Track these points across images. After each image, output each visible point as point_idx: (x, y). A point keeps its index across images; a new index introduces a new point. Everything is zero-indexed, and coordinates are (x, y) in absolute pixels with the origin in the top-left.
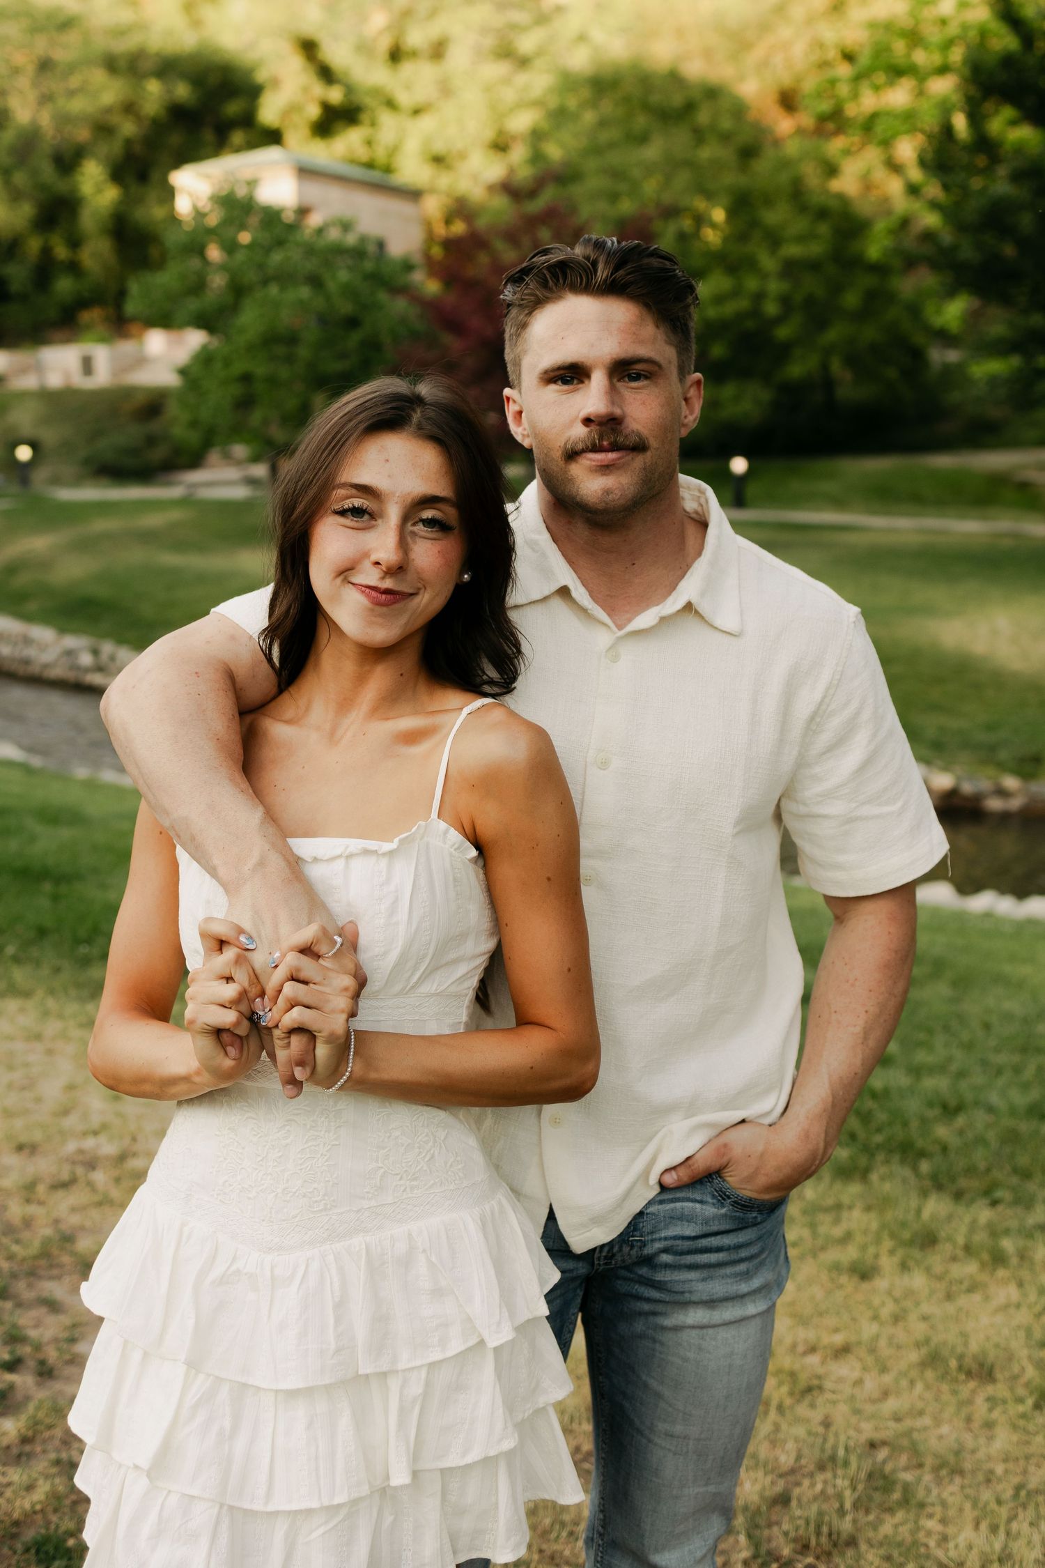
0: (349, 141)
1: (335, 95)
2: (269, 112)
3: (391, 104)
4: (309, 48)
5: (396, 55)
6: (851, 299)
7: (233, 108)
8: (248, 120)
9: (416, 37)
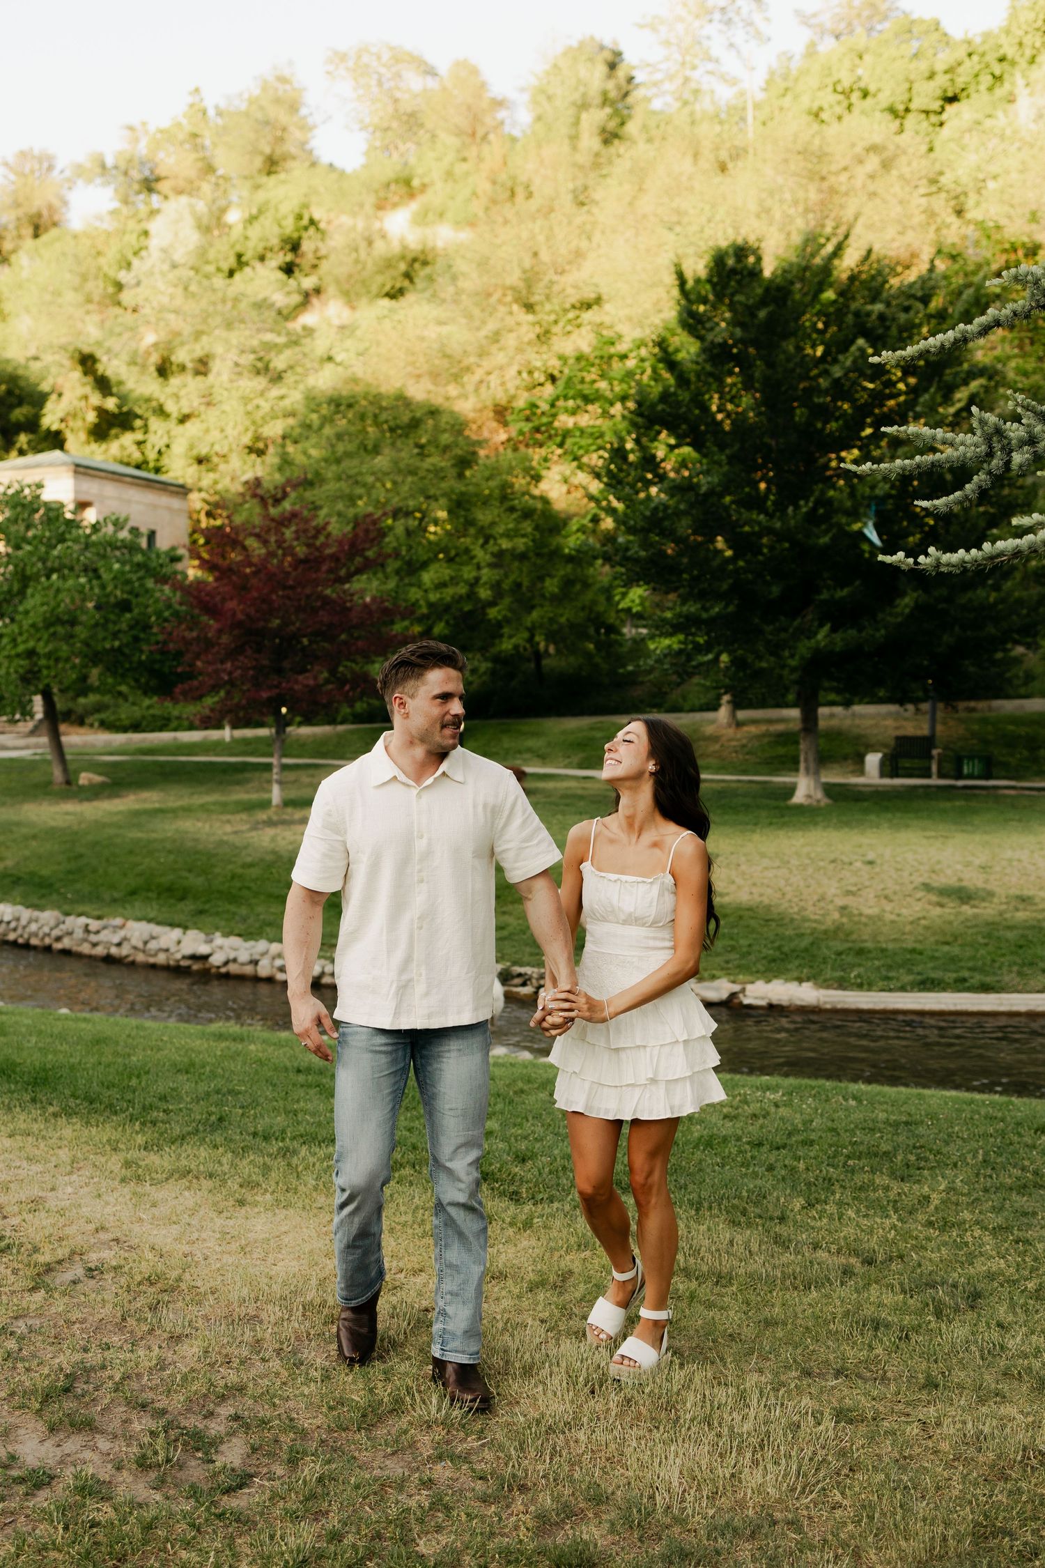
0: (123, 444)
1: (111, 404)
2: (50, 419)
3: (161, 412)
4: (87, 362)
5: (163, 371)
6: (551, 585)
7: (19, 414)
8: (32, 425)
9: (182, 356)
